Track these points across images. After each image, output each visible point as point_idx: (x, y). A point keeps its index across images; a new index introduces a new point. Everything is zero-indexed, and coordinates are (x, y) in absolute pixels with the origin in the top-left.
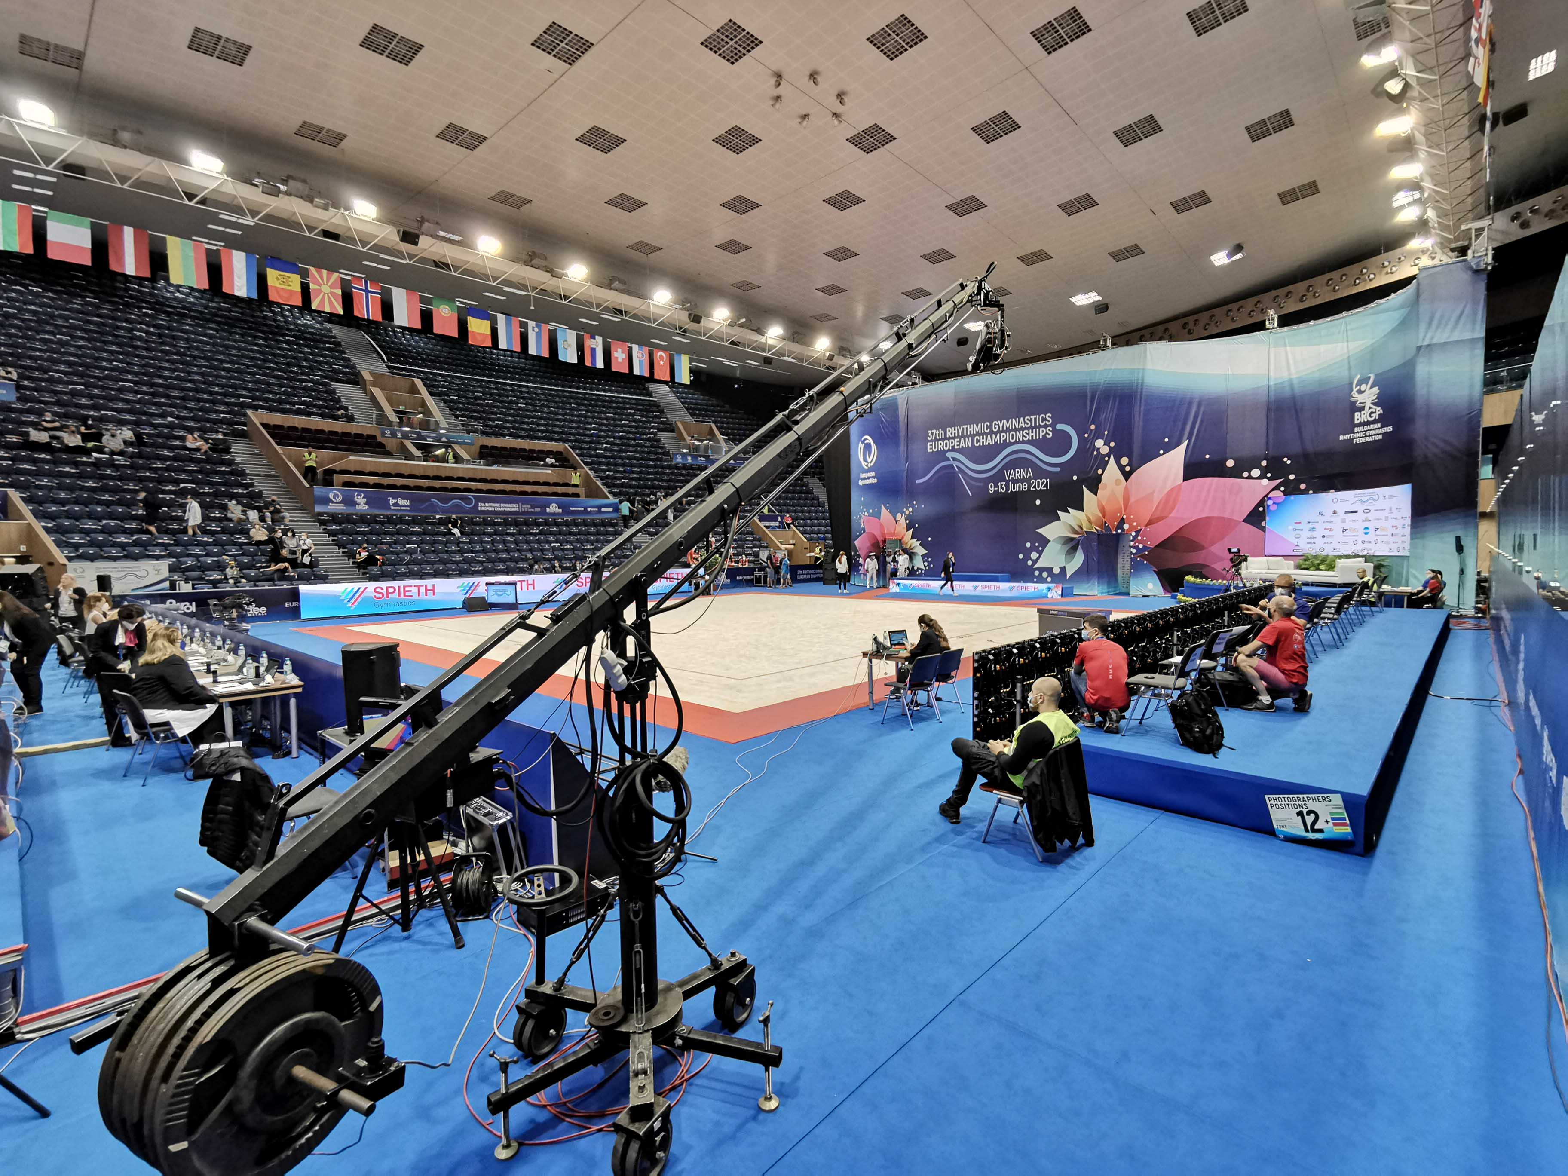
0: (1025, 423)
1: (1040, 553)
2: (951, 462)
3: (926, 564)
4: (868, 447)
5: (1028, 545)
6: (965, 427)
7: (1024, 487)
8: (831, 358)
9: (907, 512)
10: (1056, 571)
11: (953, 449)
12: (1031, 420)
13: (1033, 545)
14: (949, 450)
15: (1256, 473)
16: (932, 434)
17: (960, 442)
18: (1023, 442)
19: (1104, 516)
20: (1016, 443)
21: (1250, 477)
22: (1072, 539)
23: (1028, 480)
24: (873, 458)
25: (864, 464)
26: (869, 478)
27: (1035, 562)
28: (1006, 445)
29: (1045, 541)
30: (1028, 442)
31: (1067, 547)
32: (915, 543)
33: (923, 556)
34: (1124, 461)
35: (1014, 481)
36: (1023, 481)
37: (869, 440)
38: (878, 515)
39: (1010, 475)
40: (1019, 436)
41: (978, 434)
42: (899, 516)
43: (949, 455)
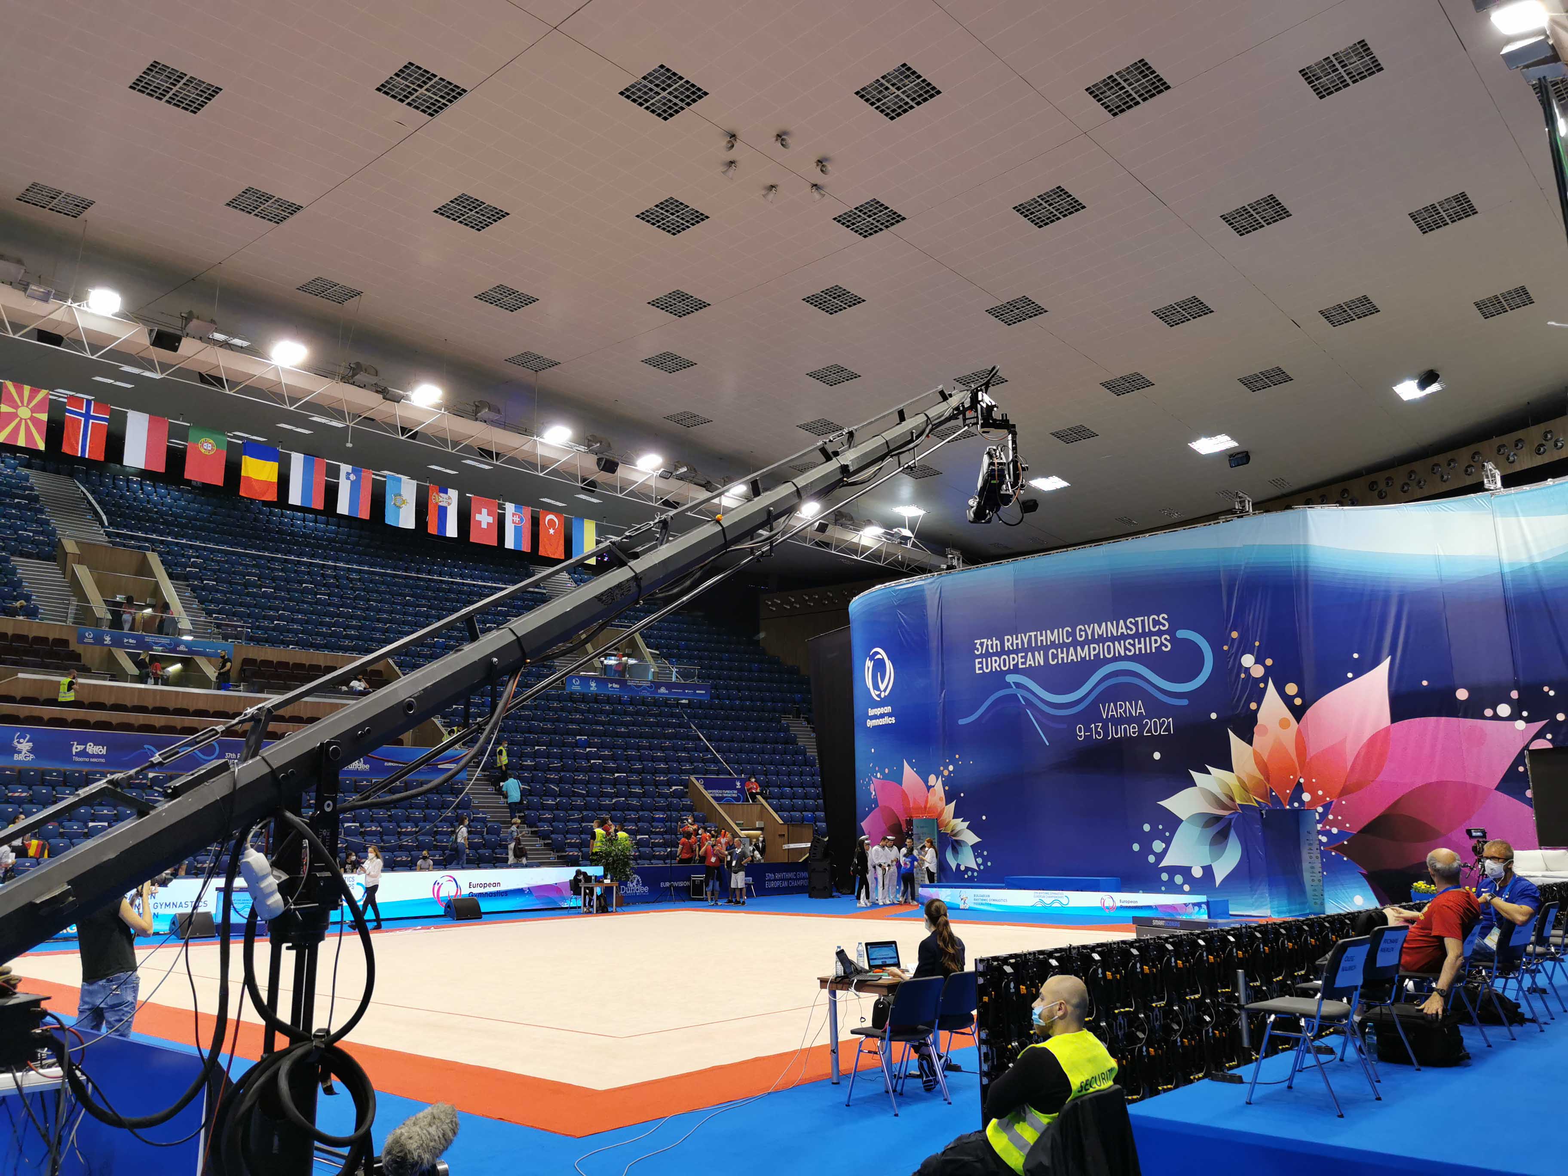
0: (1127, 628)
1: (1168, 842)
2: (1014, 690)
3: (980, 860)
4: (879, 666)
5: (1147, 828)
6: (1033, 634)
7: (1132, 730)
8: (822, 528)
9: (946, 773)
10: (1197, 873)
11: (1016, 670)
12: (1136, 624)
13: (1154, 827)
14: (1009, 671)
15: (1504, 710)
16: (982, 644)
17: (1025, 657)
18: (1126, 658)
19: (1268, 779)
20: (1115, 659)
21: (1496, 717)
22: (1217, 819)
23: (1138, 720)
24: (887, 684)
25: (874, 693)
26: (882, 716)
27: (1160, 856)
28: (1099, 662)
29: (1173, 822)
30: (1135, 658)
31: (1211, 832)
32: (960, 825)
33: (974, 847)
34: (1291, 689)
35: (1117, 721)
36: (1130, 720)
37: (882, 654)
38: (898, 777)
39: (1109, 711)
40: (1119, 648)
41: (1053, 645)
42: (932, 779)
43: (1010, 678)
